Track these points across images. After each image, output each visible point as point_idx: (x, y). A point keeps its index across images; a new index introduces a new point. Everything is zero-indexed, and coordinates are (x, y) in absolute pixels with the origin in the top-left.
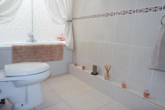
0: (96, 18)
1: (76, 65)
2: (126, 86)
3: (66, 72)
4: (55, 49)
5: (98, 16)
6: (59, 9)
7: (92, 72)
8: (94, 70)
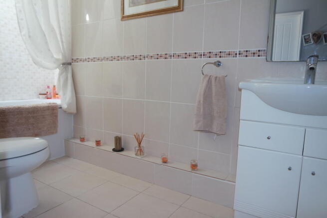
0: (115, 62)
1: (82, 140)
2: (167, 161)
3: (64, 155)
4: (43, 114)
5: (119, 58)
6: (47, 43)
7: (114, 147)
8: (118, 144)
